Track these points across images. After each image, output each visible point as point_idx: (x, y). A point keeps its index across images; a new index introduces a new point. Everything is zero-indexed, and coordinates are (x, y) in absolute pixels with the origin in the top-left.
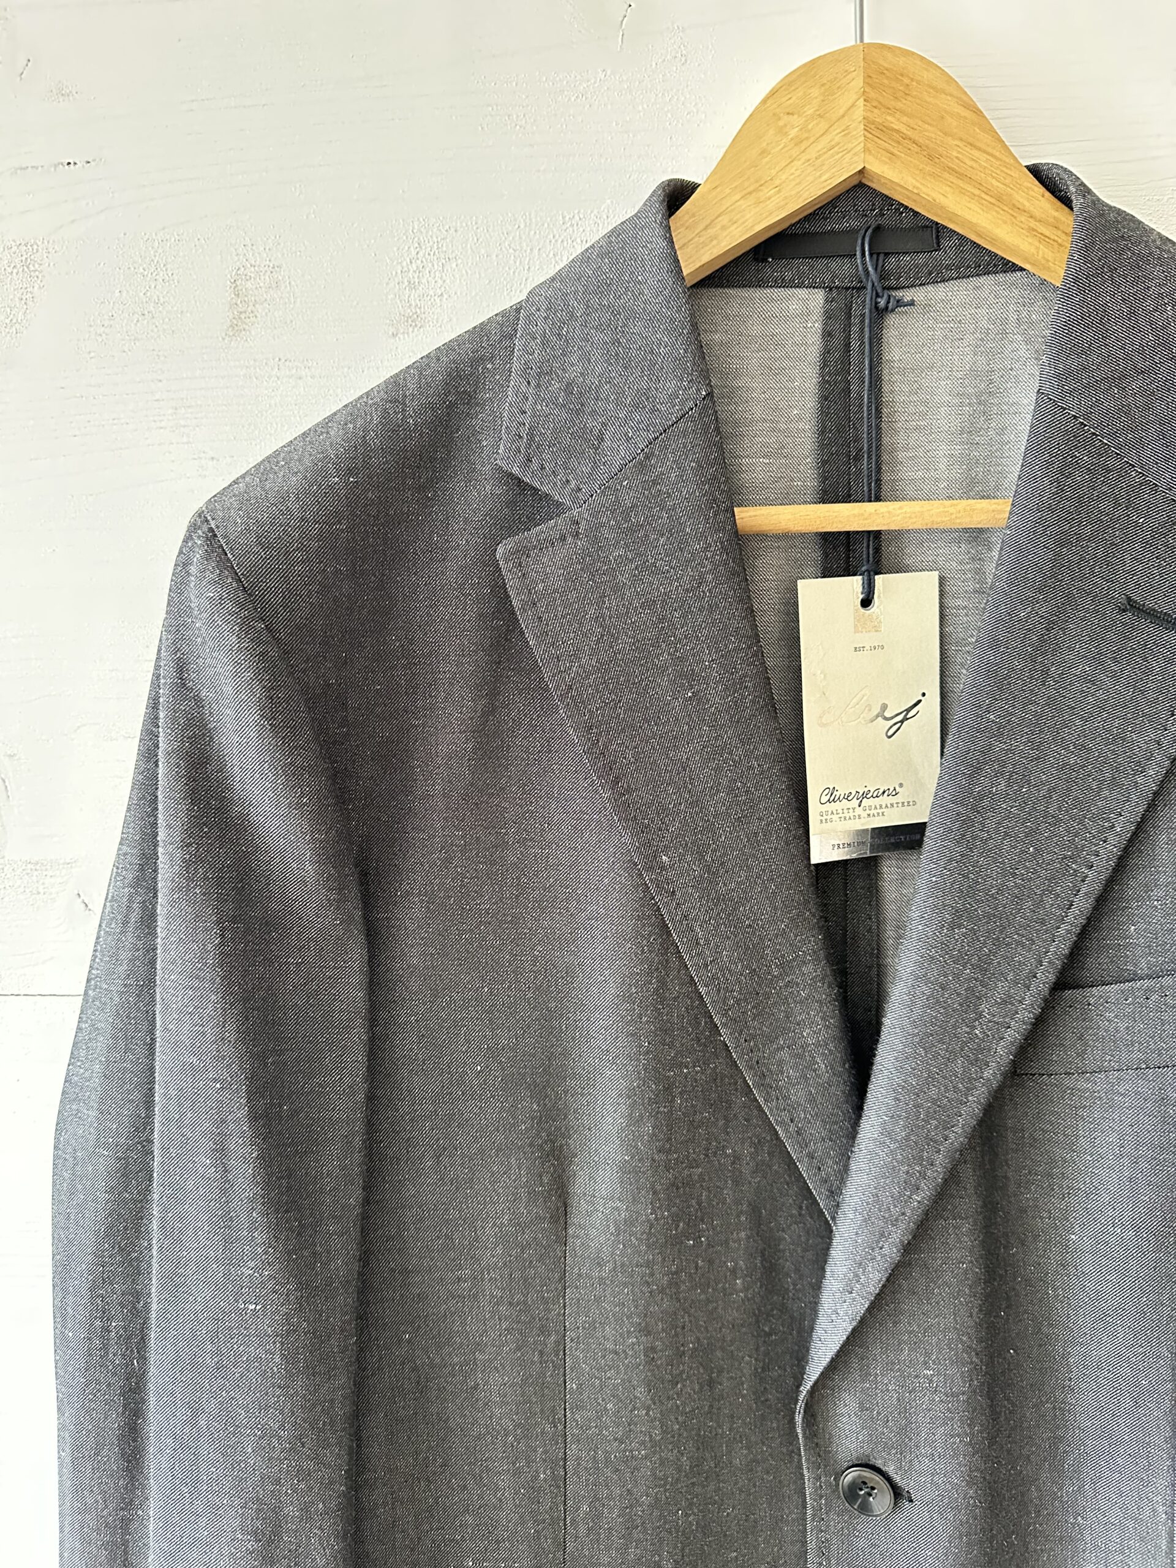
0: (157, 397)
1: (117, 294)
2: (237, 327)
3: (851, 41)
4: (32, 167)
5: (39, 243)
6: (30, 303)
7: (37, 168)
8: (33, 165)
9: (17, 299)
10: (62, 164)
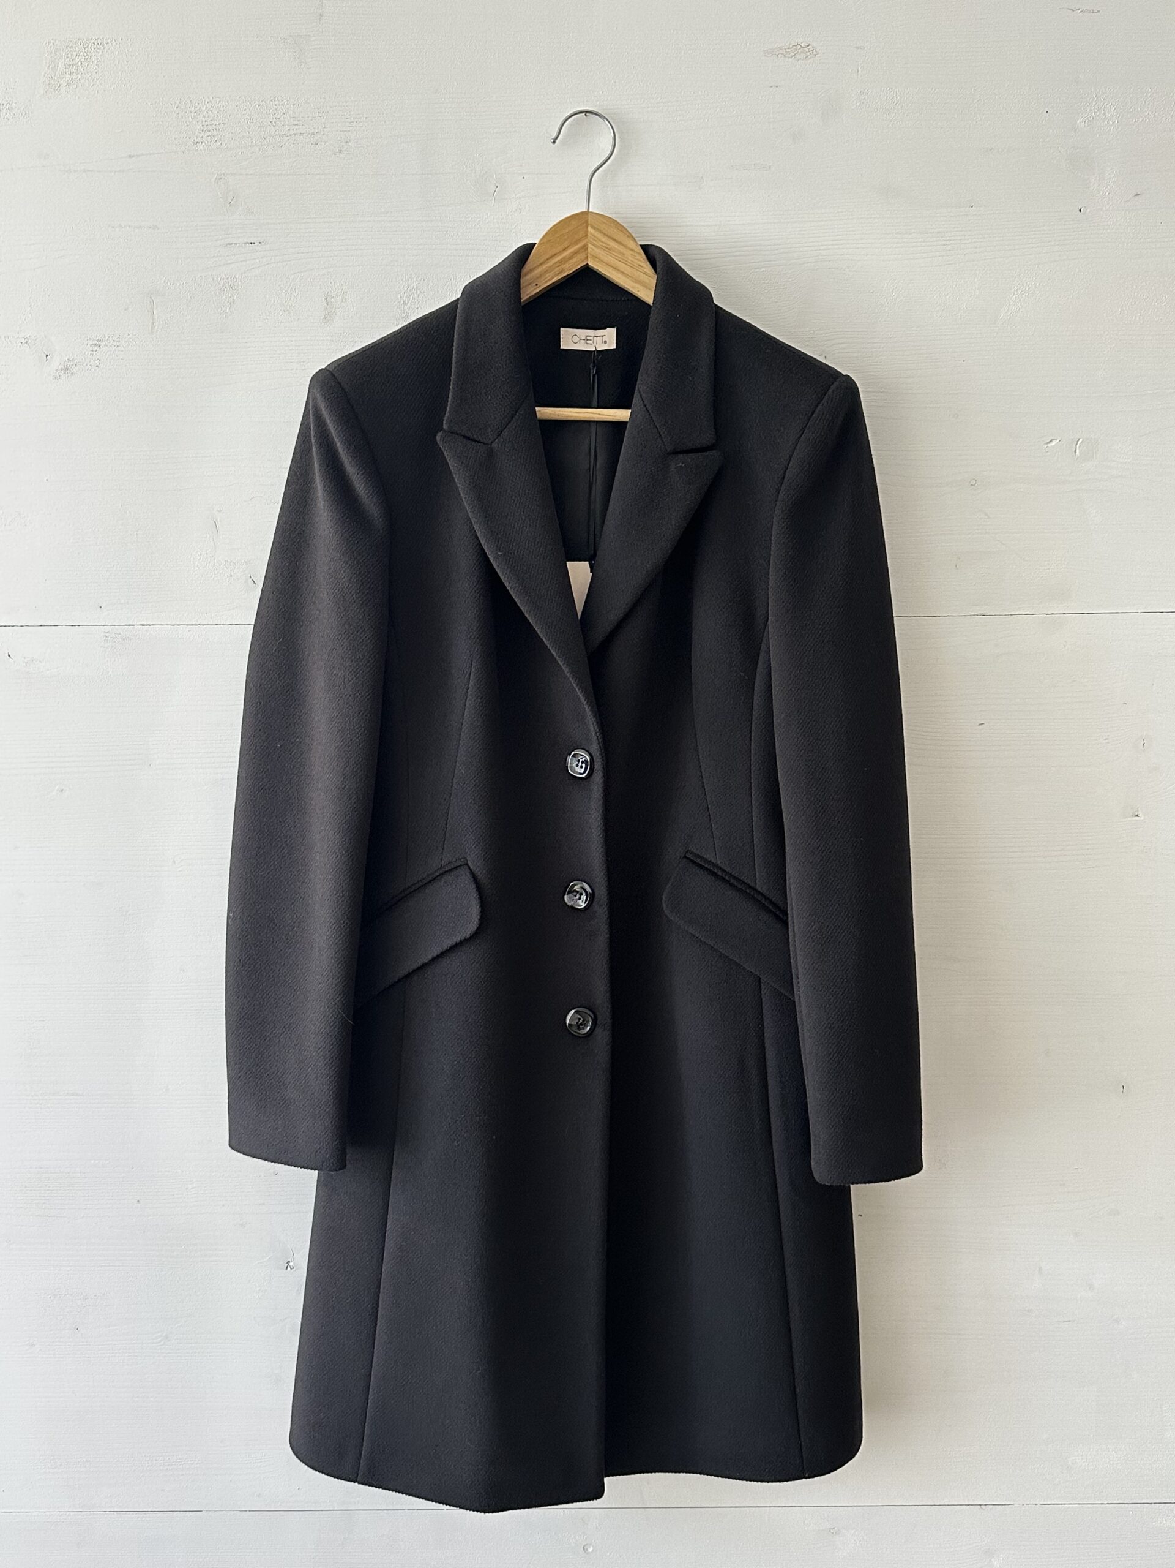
0: (291, 348)
1: (272, 301)
2: (327, 318)
3: (584, 210)
4: (235, 244)
5: (237, 277)
6: (232, 304)
7: (237, 244)
8: (235, 242)
9: (226, 302)
10: (248, 243)
